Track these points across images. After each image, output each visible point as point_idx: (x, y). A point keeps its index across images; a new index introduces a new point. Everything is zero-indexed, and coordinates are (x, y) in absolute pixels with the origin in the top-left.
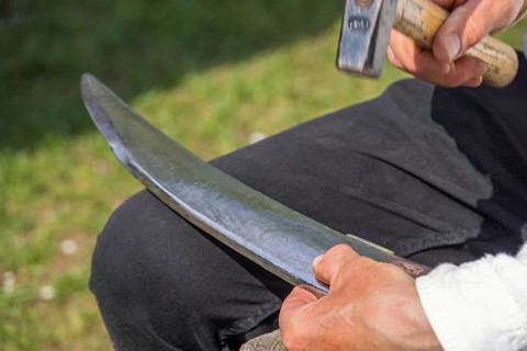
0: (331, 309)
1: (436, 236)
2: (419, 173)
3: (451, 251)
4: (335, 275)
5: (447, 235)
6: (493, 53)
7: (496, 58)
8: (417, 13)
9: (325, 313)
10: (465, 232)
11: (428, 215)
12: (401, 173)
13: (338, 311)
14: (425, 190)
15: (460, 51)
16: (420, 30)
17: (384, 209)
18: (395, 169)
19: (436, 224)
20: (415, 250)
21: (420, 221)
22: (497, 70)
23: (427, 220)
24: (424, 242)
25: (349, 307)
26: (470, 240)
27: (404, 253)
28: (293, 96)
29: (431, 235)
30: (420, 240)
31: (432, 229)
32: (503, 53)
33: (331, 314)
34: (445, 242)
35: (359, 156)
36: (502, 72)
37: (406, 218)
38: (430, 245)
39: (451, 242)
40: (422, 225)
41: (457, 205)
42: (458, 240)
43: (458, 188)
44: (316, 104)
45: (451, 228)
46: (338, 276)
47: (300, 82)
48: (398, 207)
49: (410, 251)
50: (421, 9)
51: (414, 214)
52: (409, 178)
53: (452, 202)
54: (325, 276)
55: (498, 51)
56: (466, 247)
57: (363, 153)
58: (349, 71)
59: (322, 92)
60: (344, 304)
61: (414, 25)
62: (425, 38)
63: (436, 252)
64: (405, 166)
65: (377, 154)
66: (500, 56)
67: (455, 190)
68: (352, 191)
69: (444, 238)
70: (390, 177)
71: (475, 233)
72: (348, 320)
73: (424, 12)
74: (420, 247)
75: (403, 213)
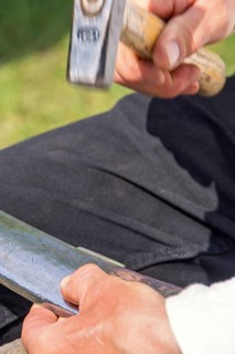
0: (81, 328)
1: (166, 251)
2: (150, 187)
3: (182, 265)
4: (84, 294)
5: (177, 250)
6: (205, 61)
7: (208, 67)
8: (139, 23)
9: (74, 331)
10: (196, 246)
11: (158, 228)
12: (131, 186)
13: (88, 331)
14: (156, 204)
15: (179, 59)
16: (142, 40)
17: (114, 223)
18: (126, 183)
19: (167, 238)
20: (146, 264)
21: (150, 235)
22: (208, 79)
23: (157, 233)
24: (155, 256)
25: (100, 327)
26: (201, 254)
27: (135, 267)
28: (22, 112)
29: (162, 249)
30: (150, 255)
31: (162, 243)
32: (213, 62)
33: (81, 333)
34: (176, 256)
35: (90, 170)
36: (213, 80)
37: (137, 232)
38: (160, 259)
39: (182, 257)
40: (153, 240)
41: (188, 219)
42: (188, 255)
43: (188, 202)
44: (44, 119)
45: (181, 242)
46: (86, 296)
47: (29, 98)
48: (128, 221)
49: (141, 265)
50: (142, 18)
51: (145, 228)
52: (140, 192)
53: (184, 217)
54: (74, 296)
55: (209, 60)
56: (197, 261)
57: (93, 167)
58: (81, 84)
59: (51, 108)
60: (94, 325)
61: (136, 36)
62: (146, 48)
63: (167, 266)
64: (135, 180)
65: (108, 167)
66: (211, 64)
67: (186, 204)
68: (82, 205)
69: (176, 253)
70: (121, 191)
71: (205, 247)
72: (98, 340)
73: (145, 23)
74: (151, 261)
75: (133, 227)
